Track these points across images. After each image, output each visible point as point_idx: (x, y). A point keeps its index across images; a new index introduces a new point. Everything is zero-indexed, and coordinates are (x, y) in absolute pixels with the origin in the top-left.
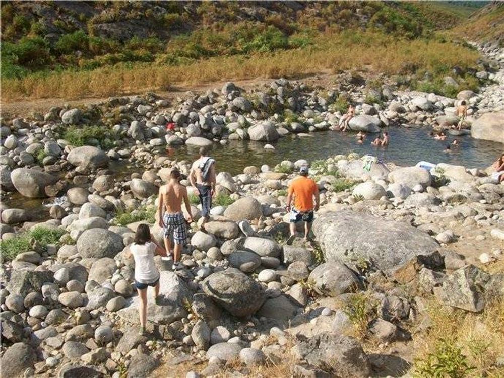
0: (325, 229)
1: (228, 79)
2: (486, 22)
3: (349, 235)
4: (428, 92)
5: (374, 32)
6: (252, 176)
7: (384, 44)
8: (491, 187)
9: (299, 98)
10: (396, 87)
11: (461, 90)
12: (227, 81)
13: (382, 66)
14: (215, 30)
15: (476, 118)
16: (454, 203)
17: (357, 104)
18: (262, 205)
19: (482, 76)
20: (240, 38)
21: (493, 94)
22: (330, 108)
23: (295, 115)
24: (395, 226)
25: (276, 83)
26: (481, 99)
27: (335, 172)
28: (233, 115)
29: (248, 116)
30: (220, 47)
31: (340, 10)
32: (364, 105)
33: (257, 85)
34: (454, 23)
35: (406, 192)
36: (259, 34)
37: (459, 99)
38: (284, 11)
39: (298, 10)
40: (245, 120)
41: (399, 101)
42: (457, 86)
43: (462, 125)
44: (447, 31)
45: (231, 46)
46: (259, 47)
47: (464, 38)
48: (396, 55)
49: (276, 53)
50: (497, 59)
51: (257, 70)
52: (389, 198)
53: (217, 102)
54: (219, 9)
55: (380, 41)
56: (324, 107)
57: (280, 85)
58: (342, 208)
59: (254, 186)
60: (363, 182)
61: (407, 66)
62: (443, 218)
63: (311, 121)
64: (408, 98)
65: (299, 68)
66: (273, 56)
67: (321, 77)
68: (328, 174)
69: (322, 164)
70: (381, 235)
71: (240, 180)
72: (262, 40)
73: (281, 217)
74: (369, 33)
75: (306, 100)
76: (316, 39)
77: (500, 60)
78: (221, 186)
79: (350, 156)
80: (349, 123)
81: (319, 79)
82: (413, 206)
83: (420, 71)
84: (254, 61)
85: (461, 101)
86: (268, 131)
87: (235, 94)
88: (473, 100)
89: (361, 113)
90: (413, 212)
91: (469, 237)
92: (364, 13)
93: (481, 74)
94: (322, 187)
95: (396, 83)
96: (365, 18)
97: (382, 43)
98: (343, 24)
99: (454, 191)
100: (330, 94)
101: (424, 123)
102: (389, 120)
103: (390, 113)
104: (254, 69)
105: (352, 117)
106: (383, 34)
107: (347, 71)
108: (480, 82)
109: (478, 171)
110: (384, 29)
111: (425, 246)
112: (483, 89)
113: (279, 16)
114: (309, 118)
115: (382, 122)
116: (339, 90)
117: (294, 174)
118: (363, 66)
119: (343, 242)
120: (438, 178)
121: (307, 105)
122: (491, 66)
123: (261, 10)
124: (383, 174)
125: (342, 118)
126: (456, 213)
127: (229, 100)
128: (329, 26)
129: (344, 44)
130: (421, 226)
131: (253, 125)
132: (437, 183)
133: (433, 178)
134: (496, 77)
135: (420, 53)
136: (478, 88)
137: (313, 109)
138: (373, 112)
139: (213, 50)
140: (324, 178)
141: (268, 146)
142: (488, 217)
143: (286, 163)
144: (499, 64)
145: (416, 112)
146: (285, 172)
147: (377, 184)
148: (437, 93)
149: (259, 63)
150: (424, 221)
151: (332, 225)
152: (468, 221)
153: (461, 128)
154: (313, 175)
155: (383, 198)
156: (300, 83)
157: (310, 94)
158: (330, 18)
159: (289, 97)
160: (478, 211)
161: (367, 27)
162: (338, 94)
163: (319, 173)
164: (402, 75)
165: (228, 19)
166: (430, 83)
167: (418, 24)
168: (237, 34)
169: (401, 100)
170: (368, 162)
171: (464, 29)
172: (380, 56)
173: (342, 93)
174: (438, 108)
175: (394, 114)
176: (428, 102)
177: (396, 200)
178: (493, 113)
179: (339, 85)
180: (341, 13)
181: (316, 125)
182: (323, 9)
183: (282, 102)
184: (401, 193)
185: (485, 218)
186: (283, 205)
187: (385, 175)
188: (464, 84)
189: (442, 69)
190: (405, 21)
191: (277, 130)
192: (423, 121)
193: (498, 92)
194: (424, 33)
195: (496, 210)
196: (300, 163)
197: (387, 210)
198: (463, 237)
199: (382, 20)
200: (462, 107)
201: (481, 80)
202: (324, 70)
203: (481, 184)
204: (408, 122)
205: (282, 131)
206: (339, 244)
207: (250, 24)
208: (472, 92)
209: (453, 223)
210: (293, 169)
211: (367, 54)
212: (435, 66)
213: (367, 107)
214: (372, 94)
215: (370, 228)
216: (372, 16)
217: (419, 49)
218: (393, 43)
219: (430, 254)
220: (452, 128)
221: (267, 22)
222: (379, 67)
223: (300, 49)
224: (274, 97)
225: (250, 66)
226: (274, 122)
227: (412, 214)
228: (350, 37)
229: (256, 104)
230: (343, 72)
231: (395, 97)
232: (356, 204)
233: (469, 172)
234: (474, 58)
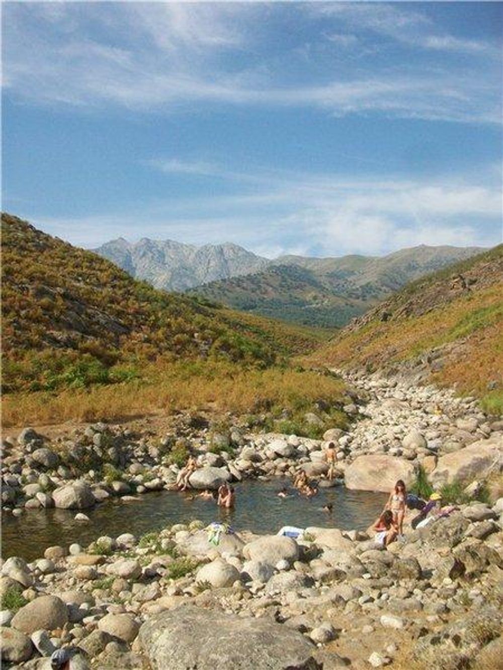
0: (157, 638)
1: (28, 423)
2: (348, 346)
3: (191, 645)
4: (288, 433)
5: (217, 361)
6: (57, 561)
7: (230, 376)
8: (375, 553)
9: (123, 448)
10: (248, 429)
11: (328, 429)
12: (25, 427)
13: (229, 403)
14: (12, 359)
15: (349, 463)
16: (331, 582)
17: (200, 453)
18: (68, 606)
19: (351, 410)
20: (45, 369)
21: (366, 431)
22: (165, 460)
23: (118, 472)
24: (254, 625)
25: (92, 428)
26: (353, 438)
27: (171, 550)
28: (32, 473)
29: (53, 474)
30: (19, 381)
31: (175, 335)
32: (208, 454)
33: (66, 432)
34: (313, 347)
35: (267, 571)
36: (71, 365)
37: (327, 441)
38: (103, 336)
39: (121, 334)
40: (49, 480)
41: (253, 447)
42: (322, 425)
43: (333, 473)
44: (305, 358)
45: (32, 379)
46: (70, 380)
47: (325, 364)
48: (246, 389)
49: (93, 389)
50: (366, 387)
51: (66, 411)
52: (246, 582)
53: (11, 455)
54: (19, 332)
55: (224, 371)
56: (156, 459)
57: (97, 432)
58: (182, 603)
59: (58, 575)
60: (210, 561)
61: (259, 402)
62: (317, 605)
63: (139, 478)
64: (263, 441)
65: (122, 408)
66: (89, 392)
67: (152, 419)
68: (163, 552)
69: (154, 538)
70: (234, 640)
71: (38, 568)
72: (75, 372)
73: (95, 622)
74: (210, 362)
75: (133, 450)
76: (144, 370)
77: (370, 389)
78: (10, 579)
79: (192, 525)
80: (190, 479)
81: (149, 422)
82: (277, 591)
83: (276, 408)
84: (63, 399)
85: (329, 443)
86: (81, 495)
87: (35, 444)
88: (343, 440)
89: (205, 465)
90: (278, 600)
91: (353, 630)
92: (203, 339)
93: (349, 408)
94: (154, 573)
95: (247, 424)
96: (205, 344)
97: (227, 373)
98: (177, 353)
99: (329, 565)
100: (163, 442)
101: (286, 473)
102: (241, 472)
103: (242, 463)
104: (64, 411)
105: (193, 471)
106: (228, 364)
107: (185, 411)
108: (349, 417)
109: (357, 534)
110: (229, 357)
111: (296, 651)
112: (354, 426)
113: (97, 343)
114: (136, 475)
115: (233, 476)
116: (175, 436)
117: (115, 556)
118: (205, 403)
119: (182, 657)
120: (307, 549)
121: (133, 457)
122: (359, 398)
123: (74, 334)
124: (236, 548)
125: (180, 473)
126: (334, 597)
127: (27, 453)
128: (161, 354)
129: (180, 376)
130: (290, 620)
131: (59, 486)
132: (306, 555)
133: (300, 549)
134: (367, 411)
135: (274, 386)
136: (348, 425)
137: (142, 463)
138: (220, 463)
139: (9, 385)
140: (157, 560)
141: (80, 516)
142: (375, 598)
143: (105, 540)
144: (369, 395)
145: (274, 460)
146: (103, 554)
147: (229, 565)
148: (298, 434)
149: (71, 401)
150: (294, 613)
151: (166, 631)
152: (350, 607)
153: (333, 477)
154: (142, 556)
155: (237, 584)
156: (124, 429)
157: (138, 442)
158: (162, 344)
159: (109, 447)
160: (362, 590)
161: (208, 356)
162: (174, 442)
163: (151, 552)
164: (254, 414)
165: (31, 345)
166: (290, 422)
167: (270, 350)
168: (41, 365)
169: (256, 446)
170: (216, 532)
171: (325, 354)
172: (226, 391)
173: (180, 440)
174: (302, 452)
175: (248, 463)
176: (289, 446)
177: (255, 584)
178: (368, 456)
179: (175, 429)
180: (175, 338)
181: (146, 484)
182: (153, 333)
183: (100, 454)
184: (260, 574)
185: (371, 600)
186: (99, 604)
187: (238, 549)
188: (330, 421)
189: (303, 403)
190: (254, 347)
191: (93, 492)
192: (284, 472)
193: (372, 428)
194: (278, 361)
195: (384, 586)
196: (125, 538)
197: (243, 600)
198: (346, 631)
199: (226, 346)
200: (331, 451)
201: (350, 414)
202: (155, 411)
203: (363, 552)
204: (266, 473)
205: (99, 493)
206: (176, 660)
207: (59, 352)
208: (340, 431)
209: (330, 612)
210: (115, 549)
211: (210, 388)
212: (293, 401)
213: (212, 457)
214: (218, 440)
215: (219, 630)
216: (213, 342)
217: (273, 380)
218: (241, 375)
219: (303, 662)
220: (321, 478)
221: (81, 349)
222: (225, 404)
223: (124, 383)
224: (89, 448)
225: (58, 406)
226: (88, 482)
227: (277, 604)
228: (188, 367)
229: (65, 459)
230: (179, 413)
231: (247, 442)
232: (201, 595)
233: (346, 537)
234: (338, 389)
